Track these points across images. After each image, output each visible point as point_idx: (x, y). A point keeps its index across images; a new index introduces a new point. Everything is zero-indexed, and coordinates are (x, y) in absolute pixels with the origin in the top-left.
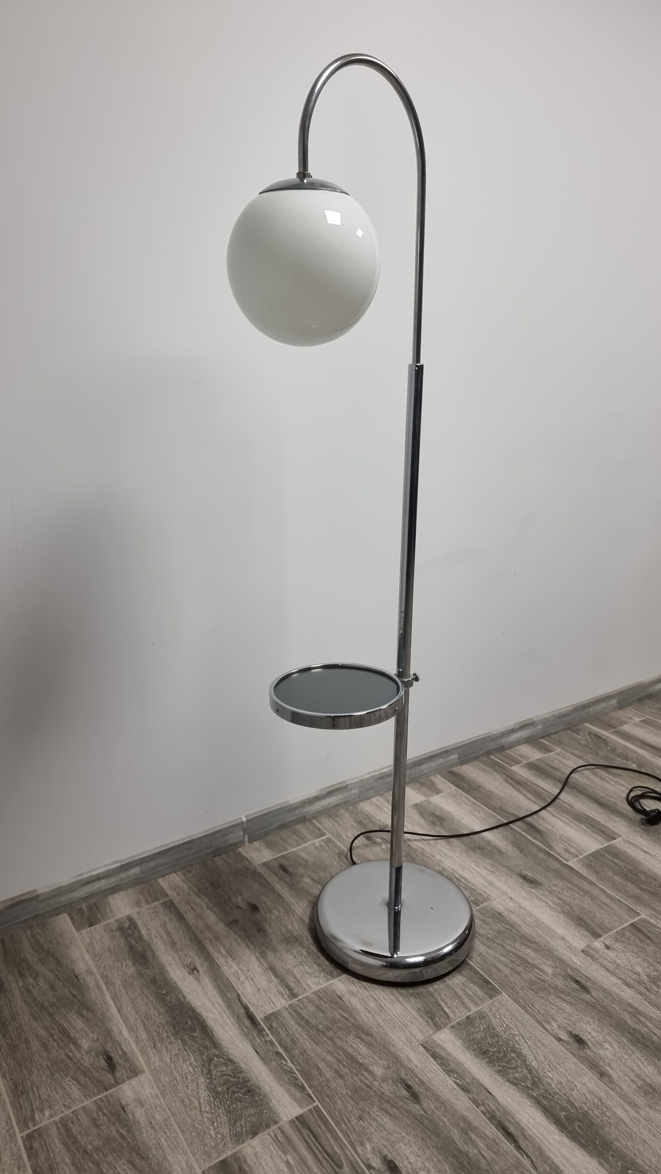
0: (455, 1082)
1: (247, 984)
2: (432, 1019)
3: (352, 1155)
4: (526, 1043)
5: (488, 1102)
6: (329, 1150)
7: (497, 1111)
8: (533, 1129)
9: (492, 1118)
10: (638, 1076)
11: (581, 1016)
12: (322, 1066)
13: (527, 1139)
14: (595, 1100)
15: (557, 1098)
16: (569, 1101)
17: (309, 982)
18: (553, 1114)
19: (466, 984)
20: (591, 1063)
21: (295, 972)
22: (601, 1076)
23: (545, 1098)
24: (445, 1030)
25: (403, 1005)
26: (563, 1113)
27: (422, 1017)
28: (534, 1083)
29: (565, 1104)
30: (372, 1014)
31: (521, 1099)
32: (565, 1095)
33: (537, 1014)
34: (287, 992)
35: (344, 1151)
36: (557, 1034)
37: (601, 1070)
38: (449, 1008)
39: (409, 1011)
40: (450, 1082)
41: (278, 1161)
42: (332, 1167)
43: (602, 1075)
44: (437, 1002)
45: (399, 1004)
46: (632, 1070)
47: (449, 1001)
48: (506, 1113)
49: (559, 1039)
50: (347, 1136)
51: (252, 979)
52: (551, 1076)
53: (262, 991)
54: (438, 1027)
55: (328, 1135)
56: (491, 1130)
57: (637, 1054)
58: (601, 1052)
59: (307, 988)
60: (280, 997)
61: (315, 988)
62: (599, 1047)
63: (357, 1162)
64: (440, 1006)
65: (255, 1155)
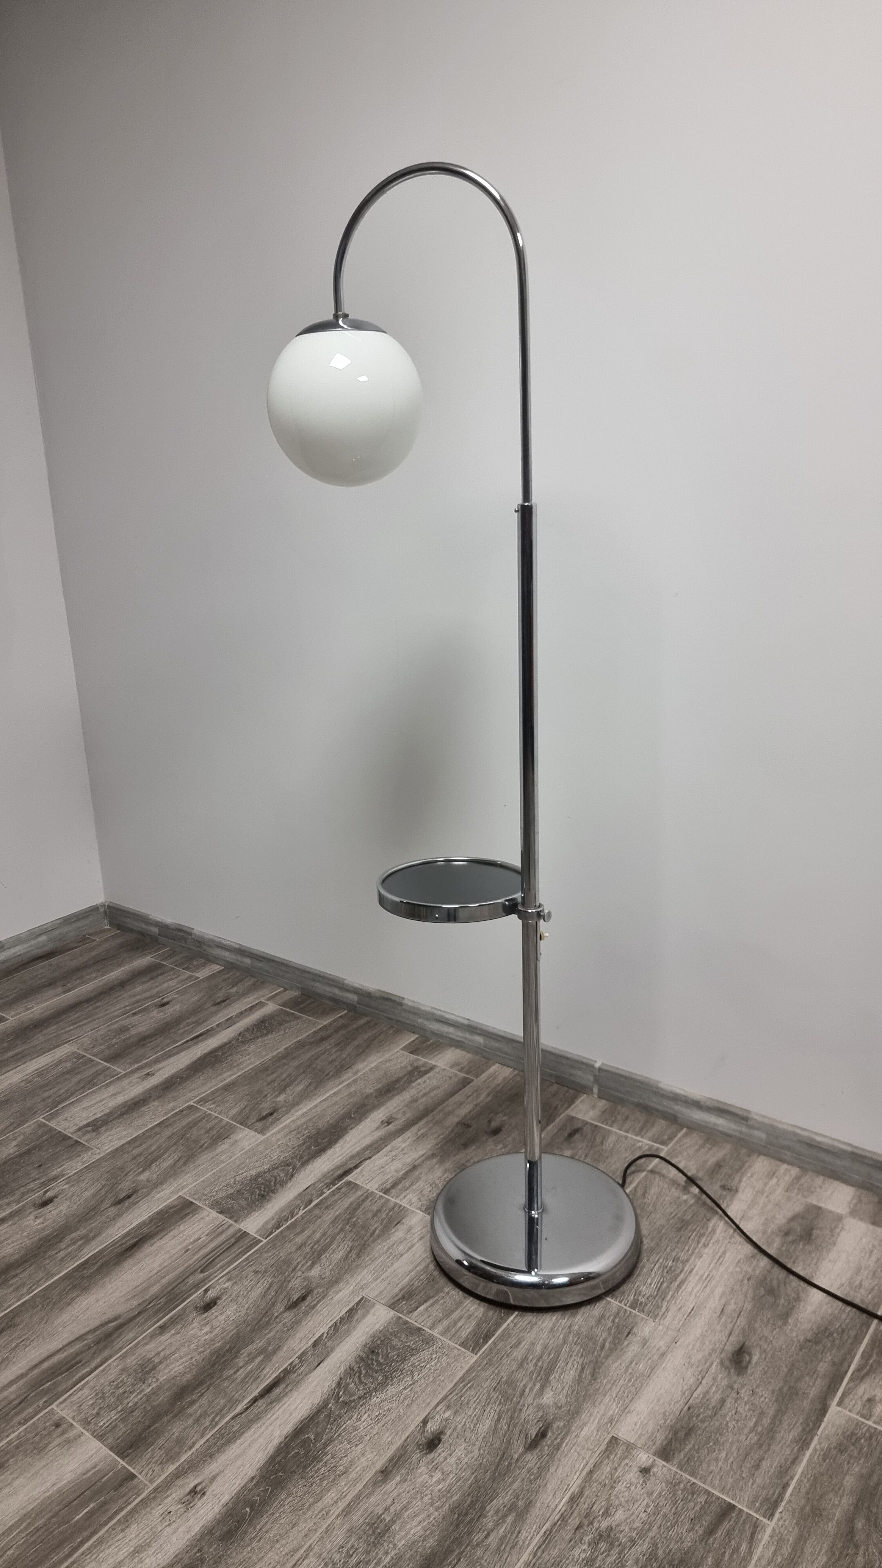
0: (323, 1334)
1: (385, 1159)
2: (403, 1298)
3: (216, 1276)
4: (405, 1389)
5: (305, 1365)
6: (217, 1260)
7: (296, 1375)
8: (281, 1410)
9: (287, 1372)
10: (398, 1515)
11: (477, 1443)
12: (307, 1233)
13: (267, 1406)
14: (341, 1467)
15: (332, 1429)
16: (331, 1440)
17: (410, 1196)
18: (308, 1426)
19: (473, 1318)
20: (399, 1458)
21: (418, 1184)
22: (382, 1472)
23: (329, 1416)
24: (392, 1313)
25: (411, 1271)
26: (312, 1437)
27: (401, 1290)
28: (345, 1403)
29: (325, 1437)
30: (387, 1251)
31: (319, 1394)
32: (339, 1436)
33: (457, 1394)
34: (389, 1186)
35: (218, 1270)
36: (433, 1418)
37: (391, 1471)
38: (427, 1309)
39: (405, 1278)
40: (324, 1329)
41: (200, 1232)
42: (200, 1267)
43: (385, 1473)
44: (429, 1298)
45: (410, 1268)
46: (405, 1508)
47: (437, 1307)
48: (297, 1384)
49: (425, 1422)
50: (235, 1268)
51: (393, 1160)
52: (363, 1419)
53: (382, 1170)
54: (392, 1306)
55: (233, 1256)
56: (270, 1374)
57: (436, 1514)
58: (423, 1469)
59: (401, 1197)
60: (380, 1183)
61: (404, 1203)
62: (430, 1467)
63: (210, 1281)
64: (426, 1301)
65: (202, 1218)
